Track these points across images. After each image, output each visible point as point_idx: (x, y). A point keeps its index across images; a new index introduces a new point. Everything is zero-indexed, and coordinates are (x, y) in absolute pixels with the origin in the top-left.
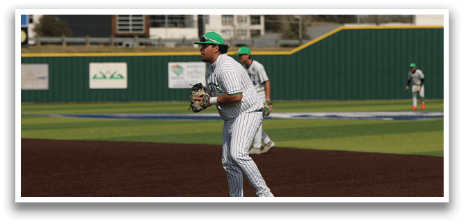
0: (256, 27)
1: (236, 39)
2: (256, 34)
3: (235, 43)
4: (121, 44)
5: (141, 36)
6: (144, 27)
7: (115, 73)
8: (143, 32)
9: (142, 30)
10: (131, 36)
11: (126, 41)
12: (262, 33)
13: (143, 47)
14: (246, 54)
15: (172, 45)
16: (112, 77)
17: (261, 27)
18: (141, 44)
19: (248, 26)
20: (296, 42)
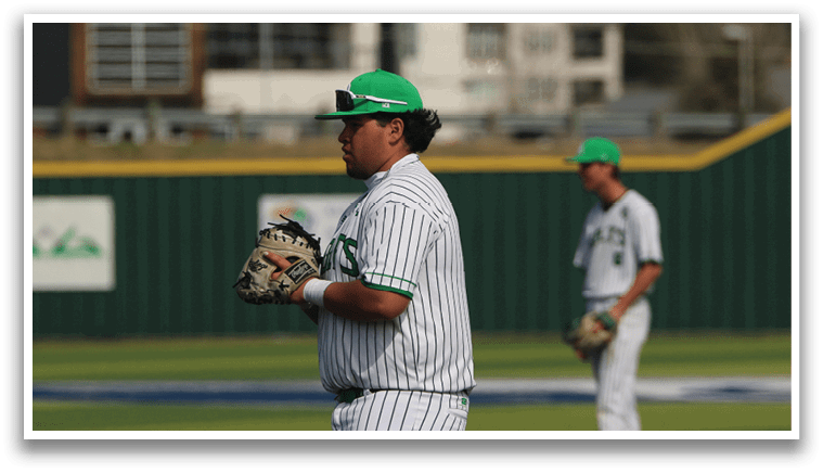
0: (590, 69)
1: (514, 110)
2: (589, 92)
3: (507, 126)
4: (103, 130)
5: (171, 102)
6: (186, 70)
7: (70, 233)
8: (180, 88)
9: (176, 79)
10: (138, 103)
11: (120, 122)
12: (614, 89)
13: (183, 141)
14: (602, 164)
15: (286, 135)
16: (60, 249)
17: (607, 68)
18: (177, 130)
19: (561, 66)
20: (720, 121)
